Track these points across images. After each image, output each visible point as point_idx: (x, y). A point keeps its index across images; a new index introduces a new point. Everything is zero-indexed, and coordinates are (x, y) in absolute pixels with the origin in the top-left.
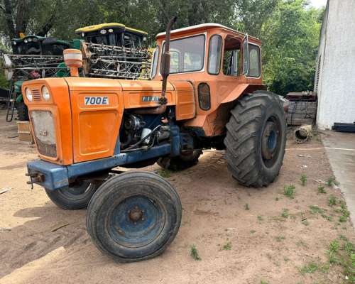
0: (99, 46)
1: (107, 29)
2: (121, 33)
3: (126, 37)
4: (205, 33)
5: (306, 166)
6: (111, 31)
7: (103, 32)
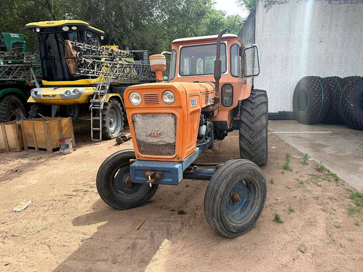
0: (81, 45)
1: (70, 26)
2: (84, 31)
3: (89, 36)
4: (226, 42)
5: (274, 148)
6: (74, 28)
7: (66, 29)
